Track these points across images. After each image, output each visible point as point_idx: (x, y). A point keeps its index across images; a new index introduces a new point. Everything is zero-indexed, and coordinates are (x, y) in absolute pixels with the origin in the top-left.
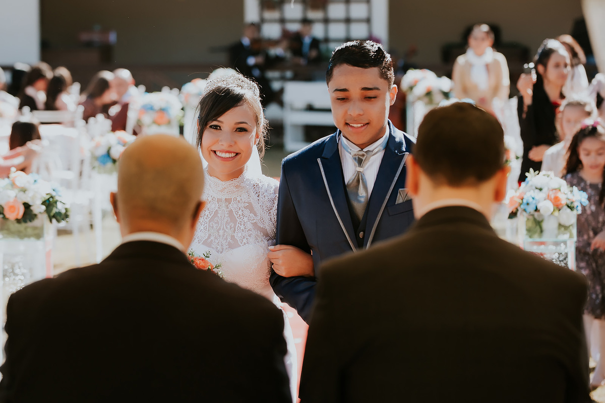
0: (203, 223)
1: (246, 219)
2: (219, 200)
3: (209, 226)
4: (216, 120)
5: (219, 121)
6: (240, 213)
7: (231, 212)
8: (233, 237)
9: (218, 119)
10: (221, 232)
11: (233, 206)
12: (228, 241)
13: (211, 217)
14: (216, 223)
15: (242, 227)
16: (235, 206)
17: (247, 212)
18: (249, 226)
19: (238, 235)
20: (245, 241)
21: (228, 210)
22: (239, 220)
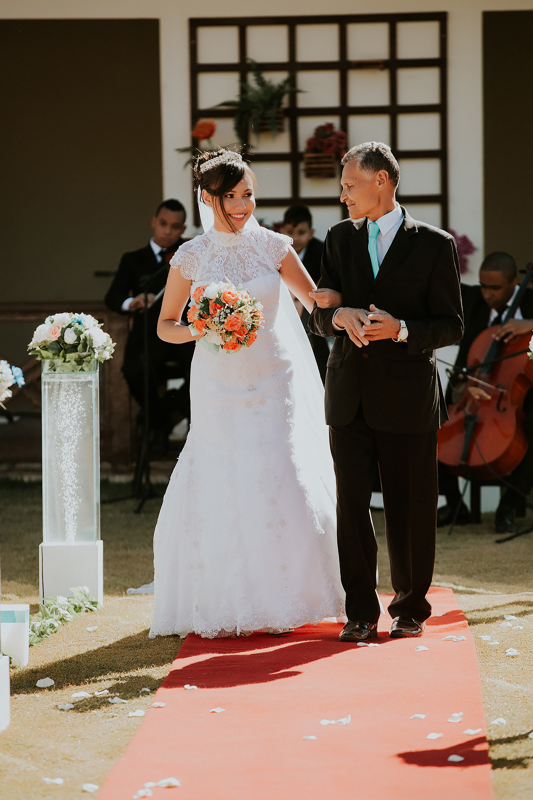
0: (219, 267)
1: (251, 259)
2: (228, 248)
3: (224, 268)
4: (230, 191)
5: (233, 192)
6: (246, 255)
7: (239, 256)
8: (245, 274)
9: (233, 190)
10: (235, 271)
11: (240, 251)
12: (241, 277)
13: (224, 261)
14: (229, 265)
15: (250, 265)
16: (241, 251)
17: (251, 254)
18: (255, 264)
19: (249, 272)
20: (255, 275)
21: (236, 254)
22: (246, 261)
